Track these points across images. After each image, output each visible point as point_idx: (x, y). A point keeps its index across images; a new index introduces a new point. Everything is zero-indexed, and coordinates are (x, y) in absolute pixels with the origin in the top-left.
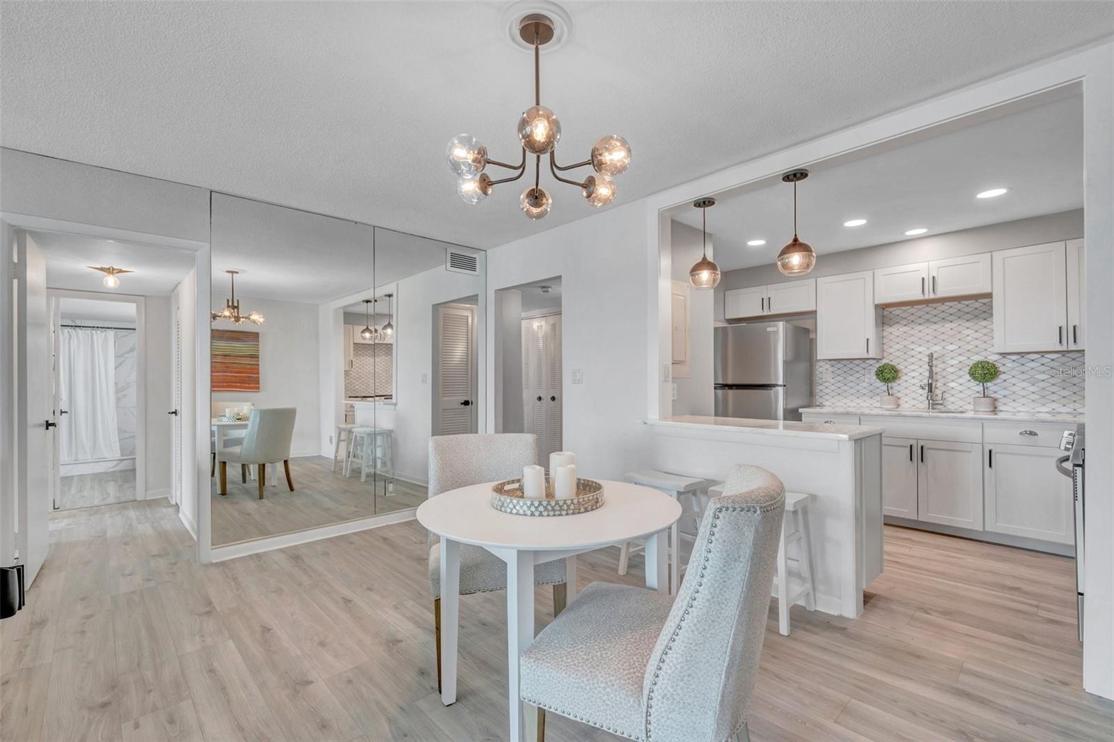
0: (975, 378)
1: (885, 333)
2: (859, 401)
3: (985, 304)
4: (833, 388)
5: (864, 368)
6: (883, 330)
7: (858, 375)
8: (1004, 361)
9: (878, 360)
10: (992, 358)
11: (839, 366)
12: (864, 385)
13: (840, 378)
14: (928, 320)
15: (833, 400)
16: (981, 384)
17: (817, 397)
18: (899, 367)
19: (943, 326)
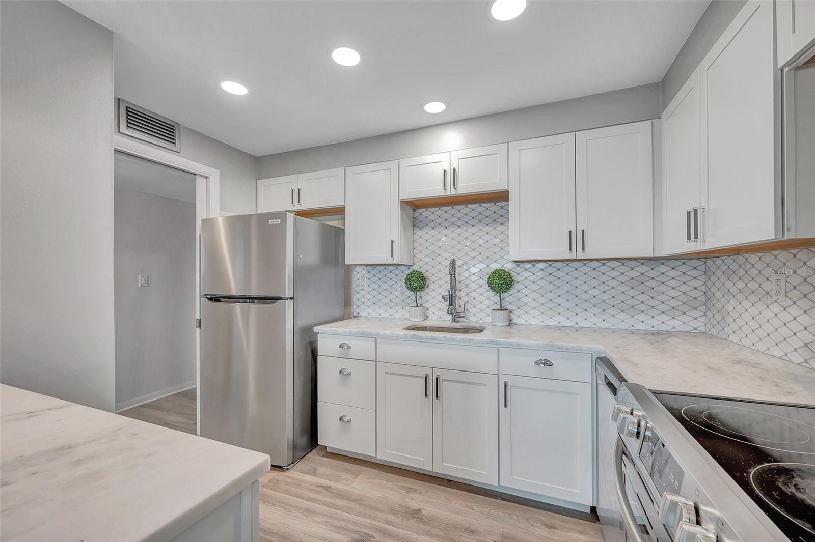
0: (493, 289)
1: (416, 237)
2: (391, 311)
3: (502, 207)
4: (369, 296)
5: (396, 276)
6: (415, 234)
7: (391, 283)
8: (518, 270)
9: (409, 266)
10: (508, 266)
11: (375, 272)
12: (396, 293)
13: (374, 286)
14: (453, 223)
15: (369, 310)
16: (498, 295)
17: (355, 307)
18: (427, 275)
19: (466, 230)
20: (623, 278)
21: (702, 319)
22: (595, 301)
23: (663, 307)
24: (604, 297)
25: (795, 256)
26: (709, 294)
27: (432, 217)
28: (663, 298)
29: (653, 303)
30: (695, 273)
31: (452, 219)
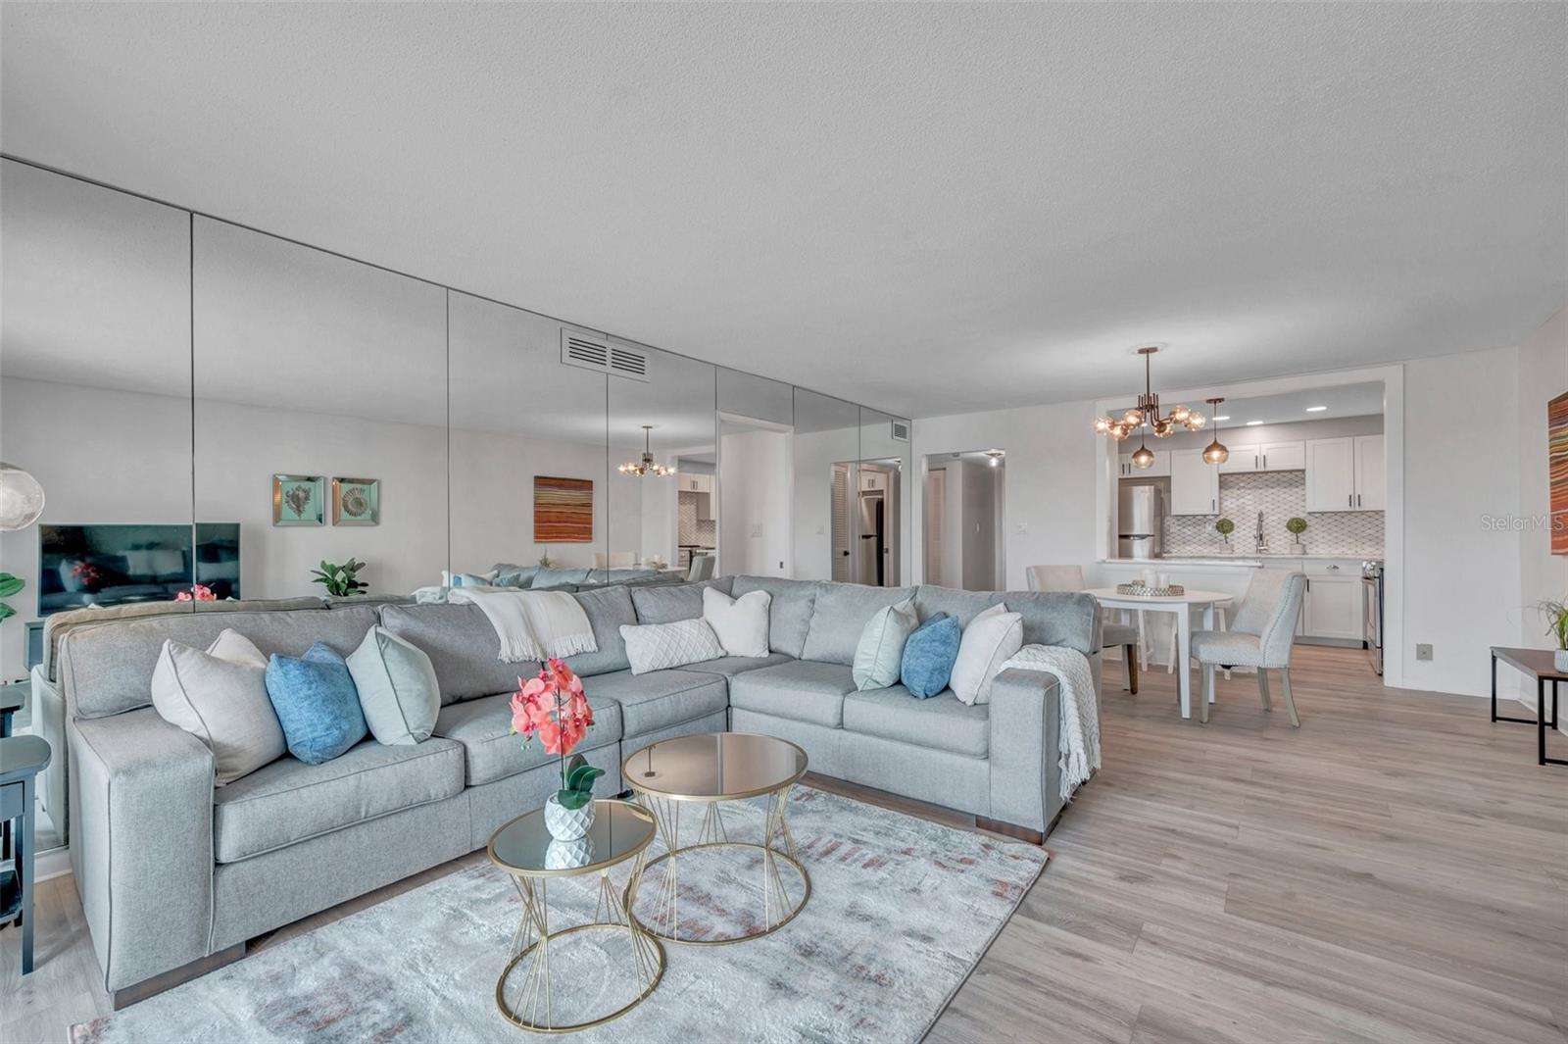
0: (1291, 531)
2: (1200, 548)
3: (1300, 477)
4: (1179, 538)
5: (1206, 523)
6: (1223, 494)
8: (1311, 518)
9: (1216, 516)
10: (1302, 516)
11: (1185, 520)
12: (1205, 535)
15: (1179, 548)
16: (1295, 535)
17: (1165, 545)
18: (1234, 522)
19: (1266, 491)
27: (1236, 482)
31: (1255, 483)
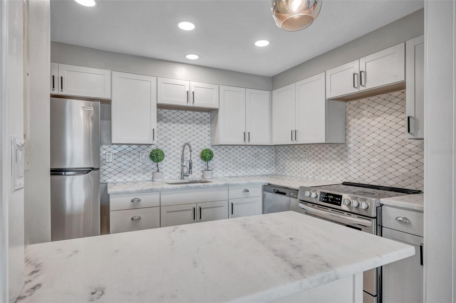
2: (135, 177)
3: (205, 115)
4: (115, 167)
5: (139, 152)
7: (134, 157)
12: (139, 164)
13: (120, 159)
14: (178, 121)
15: (115, 178)
19: (186, 126)
20: (253, 154)
21: (274, 169)
22: (243, 164)
23: (264, 165)
24: (246, 162)
25: (310, 147)
26: (277, 159)
27: (165, 115)
28: (264, 161)
29: (261, 163)
30: (273, 151)
31: (178, 118)
